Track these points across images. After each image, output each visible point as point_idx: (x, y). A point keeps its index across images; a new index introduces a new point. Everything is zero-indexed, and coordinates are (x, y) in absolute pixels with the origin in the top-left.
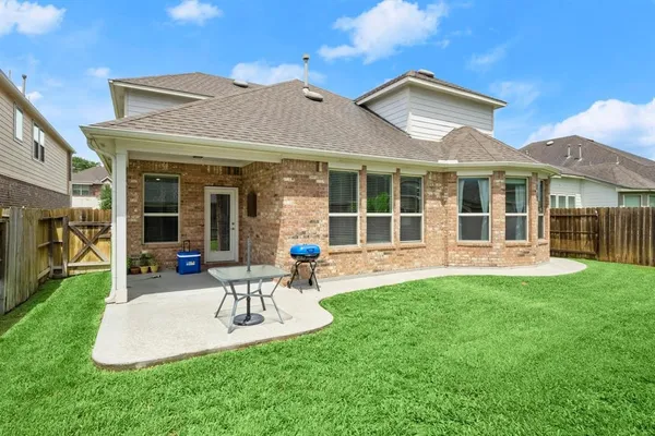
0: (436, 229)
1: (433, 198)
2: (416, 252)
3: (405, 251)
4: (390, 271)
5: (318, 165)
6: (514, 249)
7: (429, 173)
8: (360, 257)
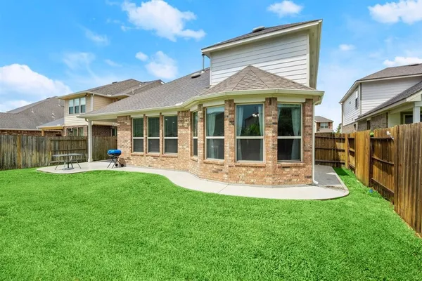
0: (185, 147)
1: (183, 127)
2: (171, 160)
3: (164, 159)
4: (157, 168)
5: (127, 117)
6: (210, 166)
7: (179, 112)
8: (143, 158)
